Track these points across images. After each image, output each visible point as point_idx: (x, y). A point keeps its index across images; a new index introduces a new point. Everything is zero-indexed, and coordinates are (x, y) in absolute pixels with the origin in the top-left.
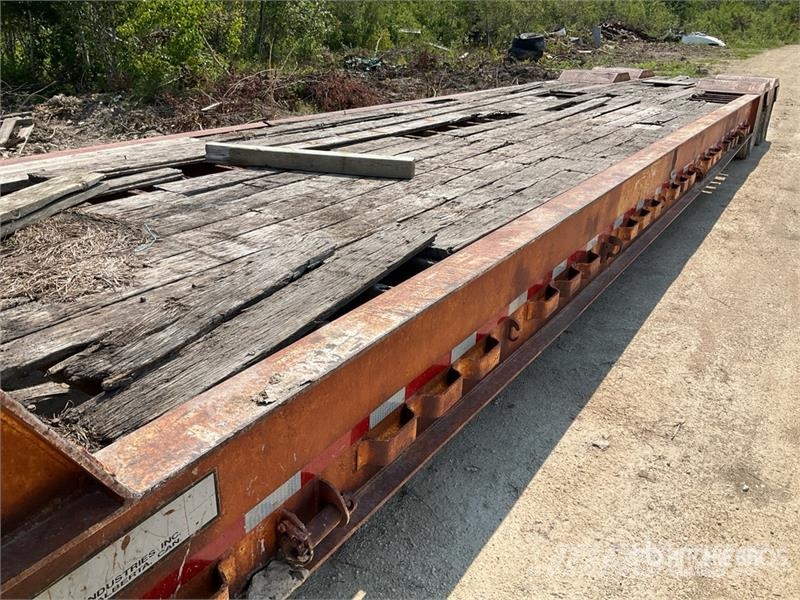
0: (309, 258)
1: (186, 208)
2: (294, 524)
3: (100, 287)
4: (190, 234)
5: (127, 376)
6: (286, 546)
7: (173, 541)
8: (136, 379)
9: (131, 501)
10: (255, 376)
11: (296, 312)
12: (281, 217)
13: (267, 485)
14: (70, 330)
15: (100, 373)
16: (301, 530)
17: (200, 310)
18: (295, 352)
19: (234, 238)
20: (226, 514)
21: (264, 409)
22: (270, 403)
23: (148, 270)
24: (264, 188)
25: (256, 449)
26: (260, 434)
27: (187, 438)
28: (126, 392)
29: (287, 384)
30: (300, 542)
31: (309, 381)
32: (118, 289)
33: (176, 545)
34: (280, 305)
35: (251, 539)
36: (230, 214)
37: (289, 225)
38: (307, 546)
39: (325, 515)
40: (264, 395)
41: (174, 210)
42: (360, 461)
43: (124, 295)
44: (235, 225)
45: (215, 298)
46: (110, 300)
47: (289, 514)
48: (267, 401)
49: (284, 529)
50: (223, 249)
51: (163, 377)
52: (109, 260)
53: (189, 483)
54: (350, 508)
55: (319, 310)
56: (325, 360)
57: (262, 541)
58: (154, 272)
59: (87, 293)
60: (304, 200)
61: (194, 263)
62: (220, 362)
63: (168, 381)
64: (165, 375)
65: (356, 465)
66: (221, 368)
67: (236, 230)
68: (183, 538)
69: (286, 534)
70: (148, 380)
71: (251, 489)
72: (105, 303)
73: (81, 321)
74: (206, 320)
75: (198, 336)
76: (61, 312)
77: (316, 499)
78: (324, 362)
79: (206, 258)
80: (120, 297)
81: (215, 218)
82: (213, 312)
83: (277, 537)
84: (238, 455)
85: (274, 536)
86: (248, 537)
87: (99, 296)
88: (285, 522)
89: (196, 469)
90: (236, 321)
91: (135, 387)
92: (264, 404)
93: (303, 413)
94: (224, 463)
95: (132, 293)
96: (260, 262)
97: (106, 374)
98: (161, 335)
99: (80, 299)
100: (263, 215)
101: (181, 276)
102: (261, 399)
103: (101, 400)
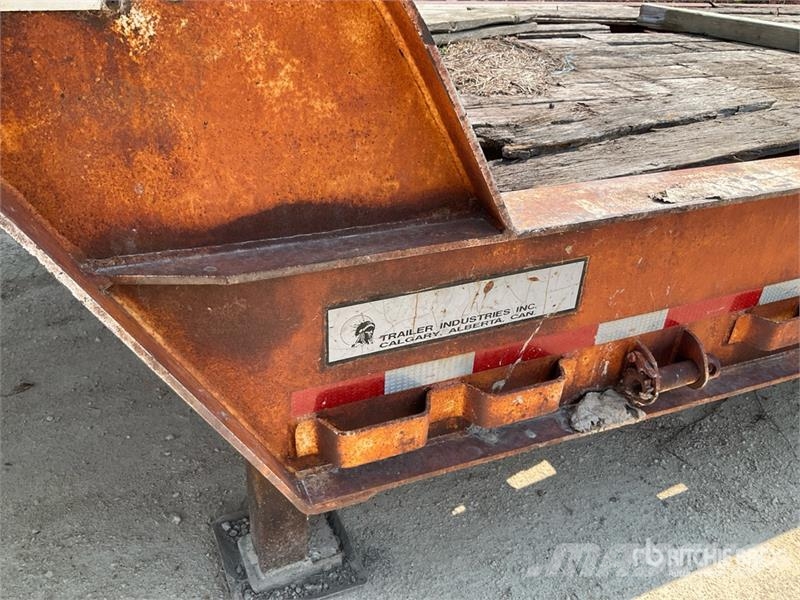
0: (740, 104)
1: (609, 53)
2: (646, 357)
3: (514, 90)
4: (609, 71)
5: (526, 150)
6: (630, 378)
7: (528, 310)
8: (534, 156)
9: (511, 233)
10: (655, 180)
11: (714, 143)
12: (711, 73)
13: (630, 305)
14: (480, 114)
15: (503, 140)
16: (652, 366)
17: (609, 118)
18: (705, 174)
19: (654, 81)
20: (583, 312)
21: (659, 206)
22: (668, 202)
23: (561, 88)
24: (694, 50)
25: (633, 258)
26: (642, 243)
27: (573, 206)
28: (521, 165)
29: (692, 192)
30: (648, 377)
31: (718, 198)
32: (529, 96)
33: (529, 316)
34: (696, 134)
35: (597, 353)
36: (653, 63)
37: (718, 81)
38: (653, 385)
39: (682, 367)
40: (664, 194)
41: (595, 53)
42: (734, 335)
43: (534, 101)
44: (657, 72)
45: (627, 113)
46: (520, 101)
47: (643, 347)
48: (665, 199)
49: (634, 358)
50: (639, 86)
51: (559, 161)
52: (527, 72)
53: (559, 259)
54: (711, 374)
55: (743, 147)
56: (741, 186)
57: (607, 363)
58: (567, 91)
59: (501, 92)
60: (740, 66)
61: (606, 91)
62: (618, 164)
63: (562, 165)
64: (561, 161)
65: (729, 338)
66: (618, 167)
67: (658, 75)
68: (538, 313)
69: (634, 366)
70: (544, 160)
71: (614, 300)
72: (515, 103)
73: (492, 110)
74: (613, 126)
75: (601, 139)
76: (476, 102)
77: (674, 350)
78: (739, 188)
79: (620, 89)
80: (530, 101)
81: (638, 64)
82: (621, 123)
83: (623, 364)
84: (613, 255)
85: (620, 363)
86: (595, 349)
87: (511, 97)
88: (637, 353)
89: (570, 248)
90: (644, 136)
91: (531, 163)
92: (661, 201)
93: (693, 244)
94: (596, 256)
95: (542, 100)
96: (681, 96)
97: (509, 141)
98: (566, 127)
99: (494, 96)
100: (689, 70)
101: (592, 97)
102: (660, 197)
103: (498, 164)
